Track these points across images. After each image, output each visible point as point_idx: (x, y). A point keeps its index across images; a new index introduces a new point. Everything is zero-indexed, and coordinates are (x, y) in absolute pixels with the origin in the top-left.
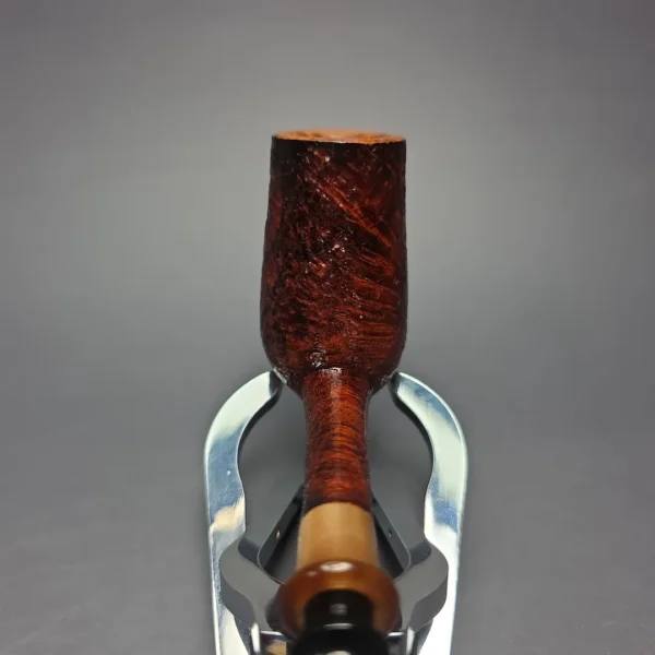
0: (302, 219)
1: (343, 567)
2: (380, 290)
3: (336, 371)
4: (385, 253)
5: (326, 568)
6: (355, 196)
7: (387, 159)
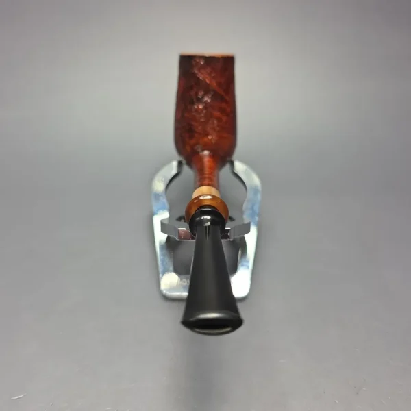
0: (191, 88)
1: (209, 197)
2: (224, 118)
3: (206, 153)
4: (226, 102)
5: (201, 198)
6: (214, 78)
7: (227, 64)
